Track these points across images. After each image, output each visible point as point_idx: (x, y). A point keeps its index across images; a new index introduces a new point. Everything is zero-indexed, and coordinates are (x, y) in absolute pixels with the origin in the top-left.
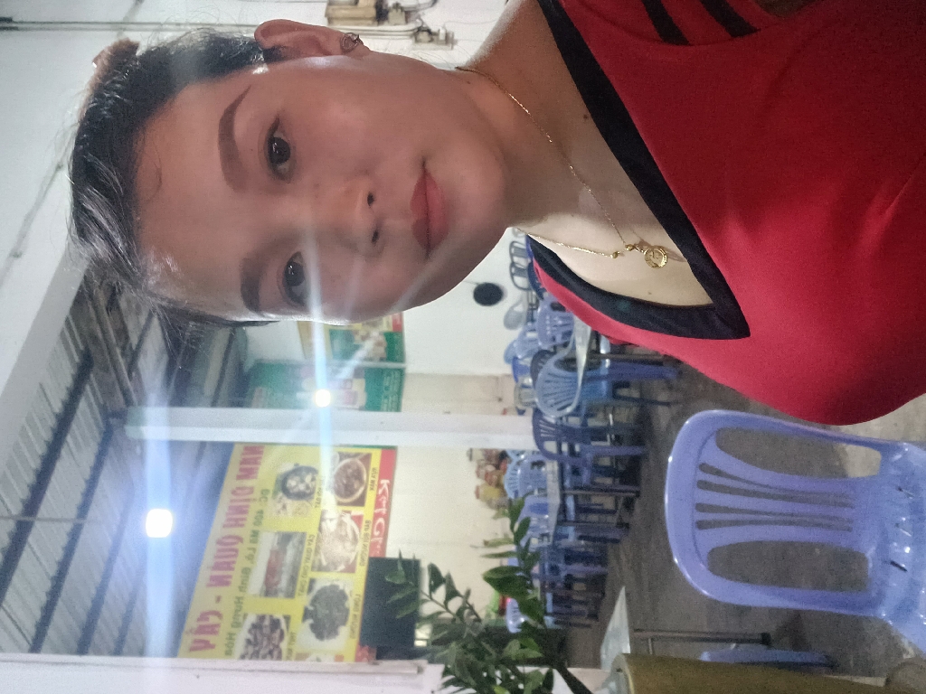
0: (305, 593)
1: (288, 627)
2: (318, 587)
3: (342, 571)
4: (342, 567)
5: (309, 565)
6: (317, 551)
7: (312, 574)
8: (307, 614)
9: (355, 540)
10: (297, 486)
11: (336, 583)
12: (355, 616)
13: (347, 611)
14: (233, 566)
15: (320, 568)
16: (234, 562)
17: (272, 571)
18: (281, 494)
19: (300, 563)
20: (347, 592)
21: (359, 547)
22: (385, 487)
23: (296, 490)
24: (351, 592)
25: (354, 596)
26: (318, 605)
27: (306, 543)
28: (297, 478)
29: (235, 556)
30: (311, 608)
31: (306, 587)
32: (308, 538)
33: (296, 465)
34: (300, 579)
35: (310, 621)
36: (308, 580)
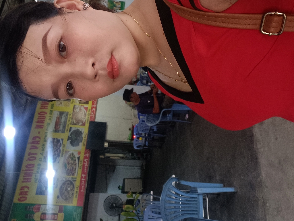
0: (68, 131)
1: (62, 142)
2: (73, 130)
3: (81, 125)
4: (81, 124)
5: (70, 122)
6: (72, 118)
7: (70, 126)
8: (69, 138)
9: (85, 115)
11: (78, 129)
12: (85, 139)
13: (82, 138)
14: (44, 122)
15: (74, 124)
16: (44, 121)
17: (57, 124)
19: (66, 122)
20: (82, 132)
21: (87, 117)
24: (84, 132)
25: (85, 133)
26: (72, 135)
27: (69, 116)
29: (45, 119)
30: (70, 136)
31: (69, 130)
32: (69, 114)
34: (67, 127)
35: (70, 141)
36: (69, 128)
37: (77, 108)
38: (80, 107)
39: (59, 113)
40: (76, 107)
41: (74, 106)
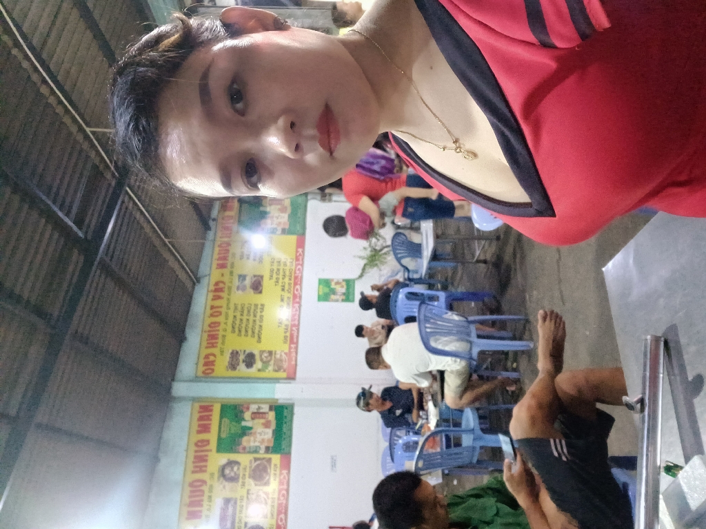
10: (230, 473)
18: (222, 479)
22: (285, 474)
23: (229, 476)
28: (230, 468)
33: (229, 460)
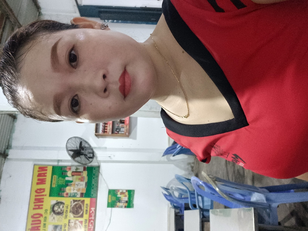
37: (72, 223)
38: (75, 221)
39: (53, 227)
40: (71, 221)
41: (69, 220)
